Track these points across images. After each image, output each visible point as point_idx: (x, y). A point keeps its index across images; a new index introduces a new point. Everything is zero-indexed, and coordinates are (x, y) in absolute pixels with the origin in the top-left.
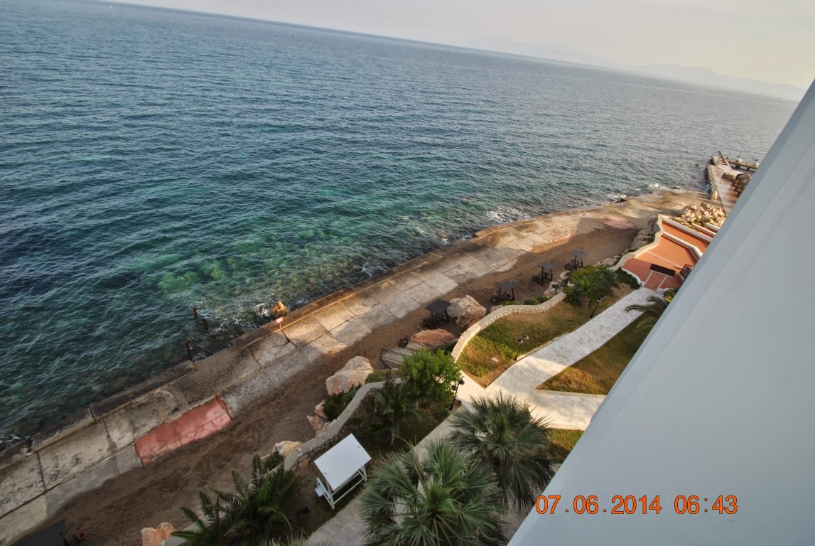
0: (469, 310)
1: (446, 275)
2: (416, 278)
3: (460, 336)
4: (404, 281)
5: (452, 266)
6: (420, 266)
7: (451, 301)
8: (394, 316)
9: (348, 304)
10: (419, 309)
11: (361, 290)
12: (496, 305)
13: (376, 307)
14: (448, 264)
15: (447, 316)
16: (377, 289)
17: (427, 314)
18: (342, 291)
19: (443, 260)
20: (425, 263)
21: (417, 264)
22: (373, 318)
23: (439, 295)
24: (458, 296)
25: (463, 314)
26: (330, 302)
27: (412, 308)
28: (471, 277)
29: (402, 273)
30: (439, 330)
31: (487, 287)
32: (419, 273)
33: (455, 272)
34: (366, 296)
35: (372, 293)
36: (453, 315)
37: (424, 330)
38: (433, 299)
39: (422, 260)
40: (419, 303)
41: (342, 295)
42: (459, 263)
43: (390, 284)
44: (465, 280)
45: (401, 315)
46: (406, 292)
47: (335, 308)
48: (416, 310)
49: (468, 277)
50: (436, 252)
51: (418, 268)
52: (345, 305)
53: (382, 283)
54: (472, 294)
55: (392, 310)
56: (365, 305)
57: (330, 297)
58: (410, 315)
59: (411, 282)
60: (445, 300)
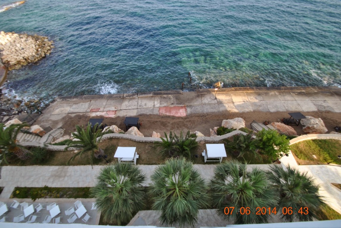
0: (315, 126)
1: (313, 103)
2: (292, 96)
3: (300, 135)
4: (284, 95)
5: (319, 99)
6: (299, 91)
7: (307, 117)
8: (268, 110)
9: (248, 94)
10: (285, 112)
11: (258, 91)
12: (337, 131)
13: (262, 101)
14: (318, 97)
15: (299, 123)
16: (266, 94)
17: (288, 116)
18: (248, 88)
19: (315, 93)
20: (303, 91)
21: (297, 89)
22: (257, 106)
23: (301, 110)
24: (313, 116)
25: (310, 126)
26: (240, 91)
27: (281, 110)
28: (330, 110)
29: (286, 91)
30: (290, 127)
31: (337, 120)
32: (296, 94)
33: (320, 103)
34: (259, 94)
35: (263, 95)
36: (303, 124)
37: (281, 123)
38: (296, 111)
39: (302, 89)
40: (286, 110)
41: (248, 90)
42: (326, 99)
43: (275, 94)
44: (324, 110)
45: (273, 110)
46: (282, 101)
47: (242, 94)
48: (283, 112)
49: (328, 109)
51: (297, 92)
52: (247, 94)
53: (271, 92)
54: (324, 119)
55: (269, 106)
56: (256, 98)
57: (241, 88)
58: (277, 113)
59: (288, 97)
60: (303, 114)
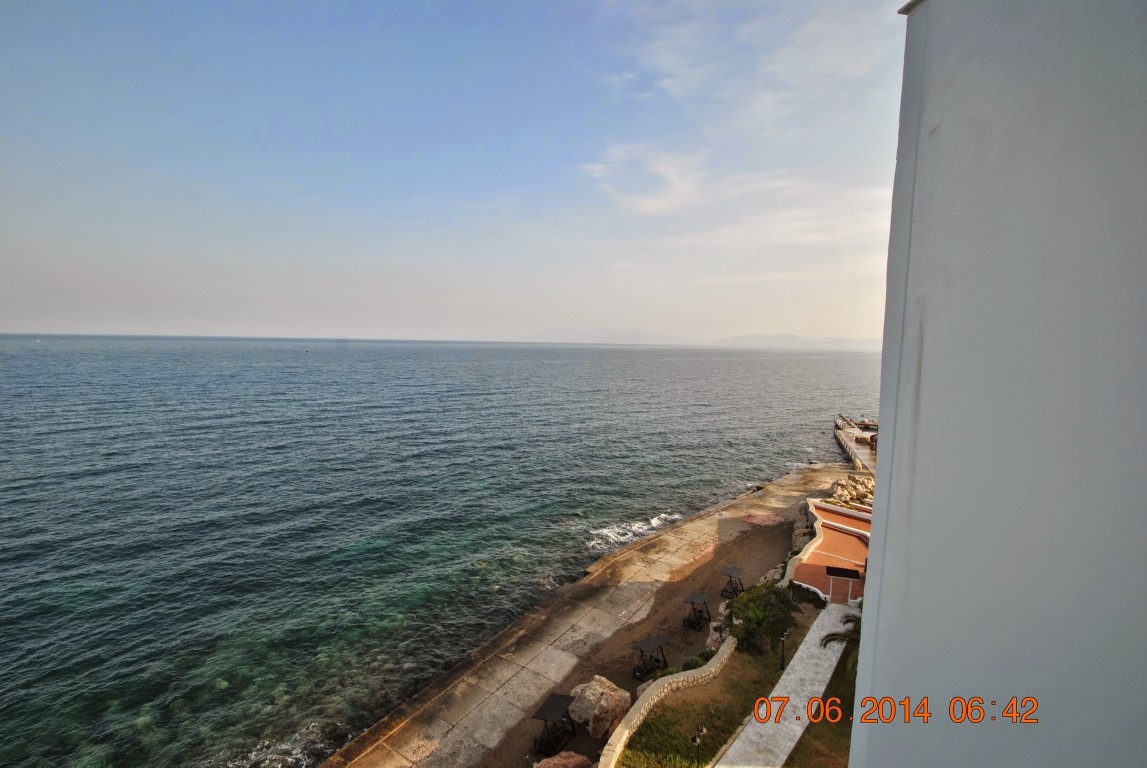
0: (603, 703)
1: (557, 648)
2: (510, 662)
3: (599, 756)
4: (491, 674)
5: (563, 629)
6: (513, 640)
7: (573, 692)
8: (483, 747)
9: (398, 743)
10: (523, 720)
11: (421, 709)
12: (644, 682)
13: (449, 735)
14: (557, 628)
15: (572, 722)
16: (448, 701)
17: (536, 728)
18: (386, 719)
19: (547, 622)
20: (522, 632)
21: (508, 638)
22: (446, 760)
23: (551, 686)
24: (582, 681)
25: (597, 712)
26: (365, 748)
27: (511, 723)
28: (595, 641)
29: (487, 659)
30: (564, 754)
31: (622, 653)
32: (513, 652)
33: (571, 637)
34: (428, 719)
35: (440, 710)
36: (580, 718)
37: (539, 761)
38: (544, 696)
39: (515, 629)
40: (523, 710)
41: (388, 726)
42: (573, 621)
43: (468, 684)
44: (586, 650)
45: (493, 742)
46: (497, 693)
47: (376, 756)
48: (520, 723)
49: (591, 642)
50: (533, 612)
51: (511, 646)
52: (393, 745)
53: (455, 686)
54: (603, 670)
55: (477, 735)
56: (428, 738)
57: (364, 737)
58: (510, 736)
59: (504, 673)
60: (563, 693)
